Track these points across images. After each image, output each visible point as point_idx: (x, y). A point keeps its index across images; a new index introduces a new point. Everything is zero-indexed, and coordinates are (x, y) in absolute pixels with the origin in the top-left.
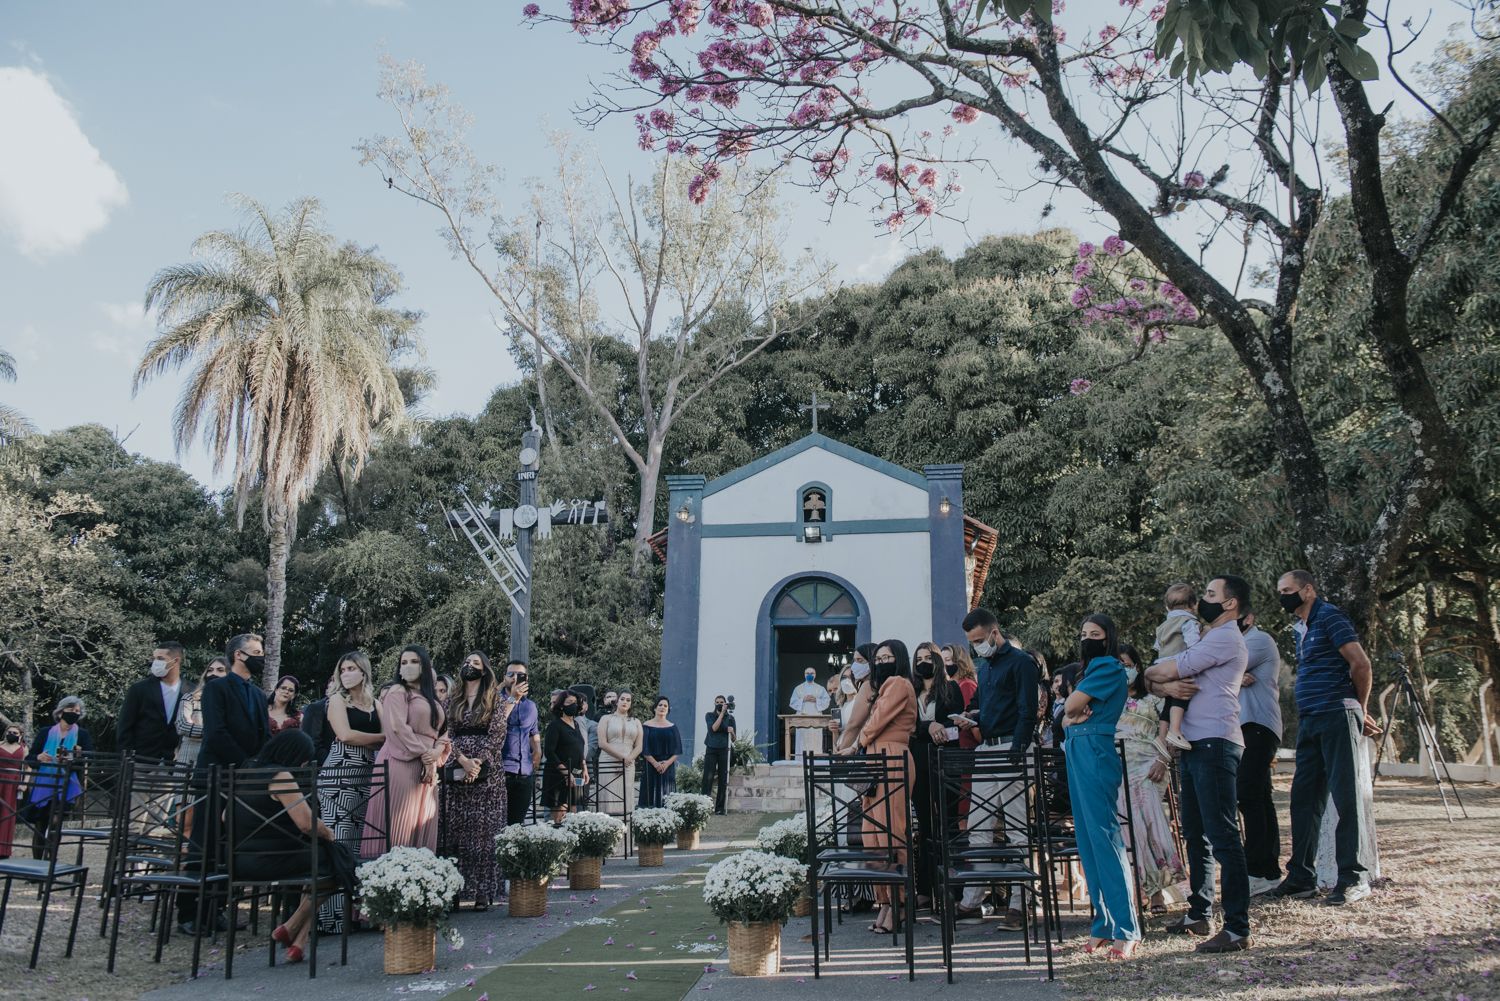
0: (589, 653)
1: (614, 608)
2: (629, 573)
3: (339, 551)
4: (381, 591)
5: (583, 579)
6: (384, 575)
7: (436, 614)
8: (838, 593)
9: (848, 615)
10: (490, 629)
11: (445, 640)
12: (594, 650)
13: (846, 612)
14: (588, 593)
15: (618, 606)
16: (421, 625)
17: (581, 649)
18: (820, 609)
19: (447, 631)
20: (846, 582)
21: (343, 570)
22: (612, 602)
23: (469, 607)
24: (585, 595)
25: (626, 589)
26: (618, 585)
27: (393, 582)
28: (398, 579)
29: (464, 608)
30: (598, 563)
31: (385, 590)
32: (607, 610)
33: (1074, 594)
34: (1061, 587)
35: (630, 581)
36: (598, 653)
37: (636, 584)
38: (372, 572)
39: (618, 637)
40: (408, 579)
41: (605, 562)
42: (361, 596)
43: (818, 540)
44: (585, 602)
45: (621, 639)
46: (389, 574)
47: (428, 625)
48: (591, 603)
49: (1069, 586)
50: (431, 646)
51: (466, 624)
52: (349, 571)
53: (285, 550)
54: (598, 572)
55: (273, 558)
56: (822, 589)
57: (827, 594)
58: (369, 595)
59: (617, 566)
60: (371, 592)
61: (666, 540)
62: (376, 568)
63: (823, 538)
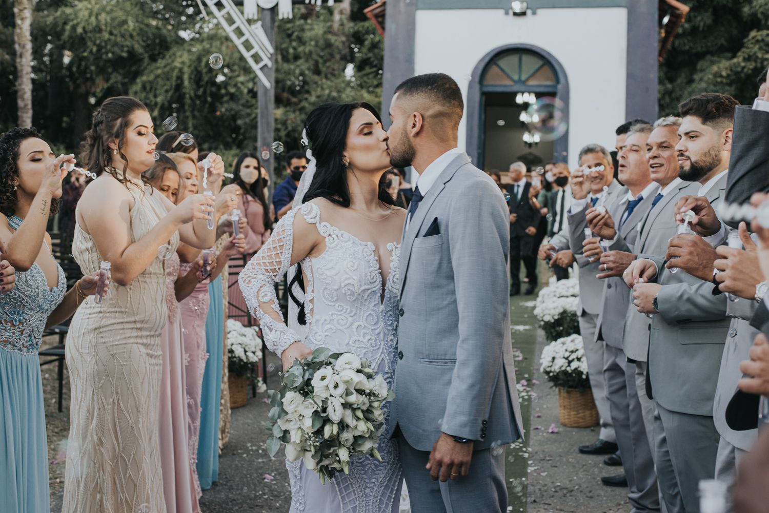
0: (296, 104)
1: (317, 63)
2: (329, 31)
3: (68, 11)
4: (109, 47)
5: (289, 36)
6: (111, 33)
7: (158, 68)
8: (539, 63)
9: (549, 83)
10: (207, 82)
11: (167, 91)
12: (300, 101)
13: (547, 80)
14: (295, 48)
15: (321, 61)
16: (144, 78)
17: (288, 100)
18: (524, 78)
19: (168, 83)
20: (549, 54)
21: (74, 28)
22: (315, 57)
23: (188, 63)
24: (291, 51)
25: (328, 45)
26: (321, 42)
27: (119, 39)
28: (123, 36)
29: (183, 63)
30: (302, 22)
31: (113, 46)
32: (311, 63)
33: (751, 65)
34: (740, 59)
35: (333, 39)
36: (304, 104)
37: (338, 41)
38: (100, 31)
39: (323, 89)
40: (131, 36)
41: (309, 21)
42: (91, 52)
43: (523, 14)
44: (291, 57)
45: (327, 92)
46: (115, 32)
47: (151, 77)
48: (296, 57)
49: (748, 59)
50: (155, 96)
51: (186, 77)
52: (79, 30)
53: (28, 14)
54: (303, 30)
55: (19, 22)
56: (526, 59)
57: (531, 64)
58: (99, 50)
59: (321, 25)
60: (100, 48)
61: (384, 11)
62: (103, 27)
63: (529, 12)
